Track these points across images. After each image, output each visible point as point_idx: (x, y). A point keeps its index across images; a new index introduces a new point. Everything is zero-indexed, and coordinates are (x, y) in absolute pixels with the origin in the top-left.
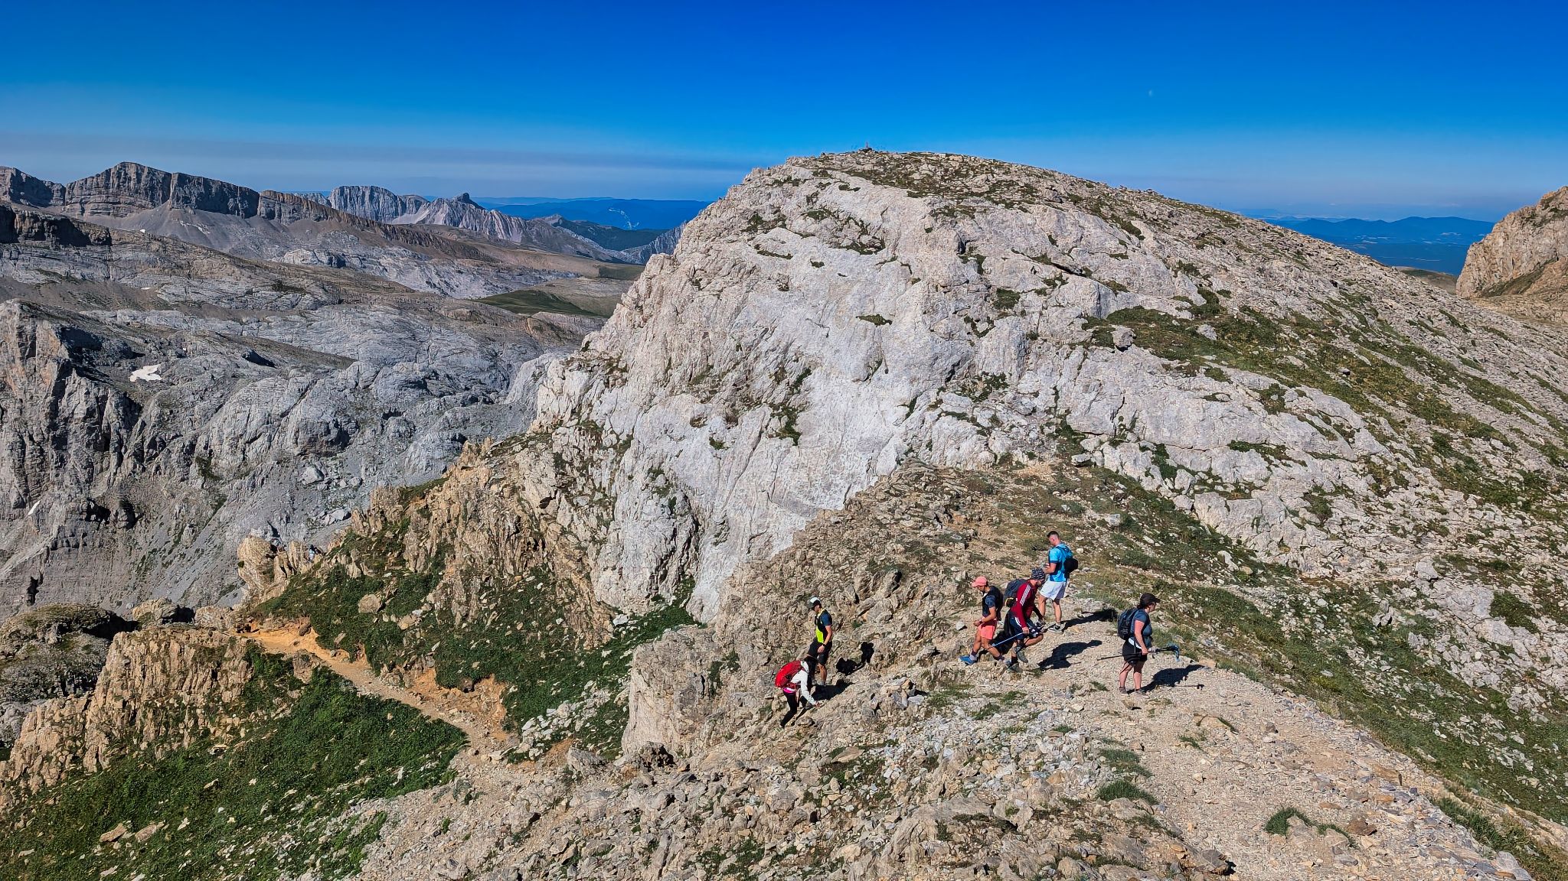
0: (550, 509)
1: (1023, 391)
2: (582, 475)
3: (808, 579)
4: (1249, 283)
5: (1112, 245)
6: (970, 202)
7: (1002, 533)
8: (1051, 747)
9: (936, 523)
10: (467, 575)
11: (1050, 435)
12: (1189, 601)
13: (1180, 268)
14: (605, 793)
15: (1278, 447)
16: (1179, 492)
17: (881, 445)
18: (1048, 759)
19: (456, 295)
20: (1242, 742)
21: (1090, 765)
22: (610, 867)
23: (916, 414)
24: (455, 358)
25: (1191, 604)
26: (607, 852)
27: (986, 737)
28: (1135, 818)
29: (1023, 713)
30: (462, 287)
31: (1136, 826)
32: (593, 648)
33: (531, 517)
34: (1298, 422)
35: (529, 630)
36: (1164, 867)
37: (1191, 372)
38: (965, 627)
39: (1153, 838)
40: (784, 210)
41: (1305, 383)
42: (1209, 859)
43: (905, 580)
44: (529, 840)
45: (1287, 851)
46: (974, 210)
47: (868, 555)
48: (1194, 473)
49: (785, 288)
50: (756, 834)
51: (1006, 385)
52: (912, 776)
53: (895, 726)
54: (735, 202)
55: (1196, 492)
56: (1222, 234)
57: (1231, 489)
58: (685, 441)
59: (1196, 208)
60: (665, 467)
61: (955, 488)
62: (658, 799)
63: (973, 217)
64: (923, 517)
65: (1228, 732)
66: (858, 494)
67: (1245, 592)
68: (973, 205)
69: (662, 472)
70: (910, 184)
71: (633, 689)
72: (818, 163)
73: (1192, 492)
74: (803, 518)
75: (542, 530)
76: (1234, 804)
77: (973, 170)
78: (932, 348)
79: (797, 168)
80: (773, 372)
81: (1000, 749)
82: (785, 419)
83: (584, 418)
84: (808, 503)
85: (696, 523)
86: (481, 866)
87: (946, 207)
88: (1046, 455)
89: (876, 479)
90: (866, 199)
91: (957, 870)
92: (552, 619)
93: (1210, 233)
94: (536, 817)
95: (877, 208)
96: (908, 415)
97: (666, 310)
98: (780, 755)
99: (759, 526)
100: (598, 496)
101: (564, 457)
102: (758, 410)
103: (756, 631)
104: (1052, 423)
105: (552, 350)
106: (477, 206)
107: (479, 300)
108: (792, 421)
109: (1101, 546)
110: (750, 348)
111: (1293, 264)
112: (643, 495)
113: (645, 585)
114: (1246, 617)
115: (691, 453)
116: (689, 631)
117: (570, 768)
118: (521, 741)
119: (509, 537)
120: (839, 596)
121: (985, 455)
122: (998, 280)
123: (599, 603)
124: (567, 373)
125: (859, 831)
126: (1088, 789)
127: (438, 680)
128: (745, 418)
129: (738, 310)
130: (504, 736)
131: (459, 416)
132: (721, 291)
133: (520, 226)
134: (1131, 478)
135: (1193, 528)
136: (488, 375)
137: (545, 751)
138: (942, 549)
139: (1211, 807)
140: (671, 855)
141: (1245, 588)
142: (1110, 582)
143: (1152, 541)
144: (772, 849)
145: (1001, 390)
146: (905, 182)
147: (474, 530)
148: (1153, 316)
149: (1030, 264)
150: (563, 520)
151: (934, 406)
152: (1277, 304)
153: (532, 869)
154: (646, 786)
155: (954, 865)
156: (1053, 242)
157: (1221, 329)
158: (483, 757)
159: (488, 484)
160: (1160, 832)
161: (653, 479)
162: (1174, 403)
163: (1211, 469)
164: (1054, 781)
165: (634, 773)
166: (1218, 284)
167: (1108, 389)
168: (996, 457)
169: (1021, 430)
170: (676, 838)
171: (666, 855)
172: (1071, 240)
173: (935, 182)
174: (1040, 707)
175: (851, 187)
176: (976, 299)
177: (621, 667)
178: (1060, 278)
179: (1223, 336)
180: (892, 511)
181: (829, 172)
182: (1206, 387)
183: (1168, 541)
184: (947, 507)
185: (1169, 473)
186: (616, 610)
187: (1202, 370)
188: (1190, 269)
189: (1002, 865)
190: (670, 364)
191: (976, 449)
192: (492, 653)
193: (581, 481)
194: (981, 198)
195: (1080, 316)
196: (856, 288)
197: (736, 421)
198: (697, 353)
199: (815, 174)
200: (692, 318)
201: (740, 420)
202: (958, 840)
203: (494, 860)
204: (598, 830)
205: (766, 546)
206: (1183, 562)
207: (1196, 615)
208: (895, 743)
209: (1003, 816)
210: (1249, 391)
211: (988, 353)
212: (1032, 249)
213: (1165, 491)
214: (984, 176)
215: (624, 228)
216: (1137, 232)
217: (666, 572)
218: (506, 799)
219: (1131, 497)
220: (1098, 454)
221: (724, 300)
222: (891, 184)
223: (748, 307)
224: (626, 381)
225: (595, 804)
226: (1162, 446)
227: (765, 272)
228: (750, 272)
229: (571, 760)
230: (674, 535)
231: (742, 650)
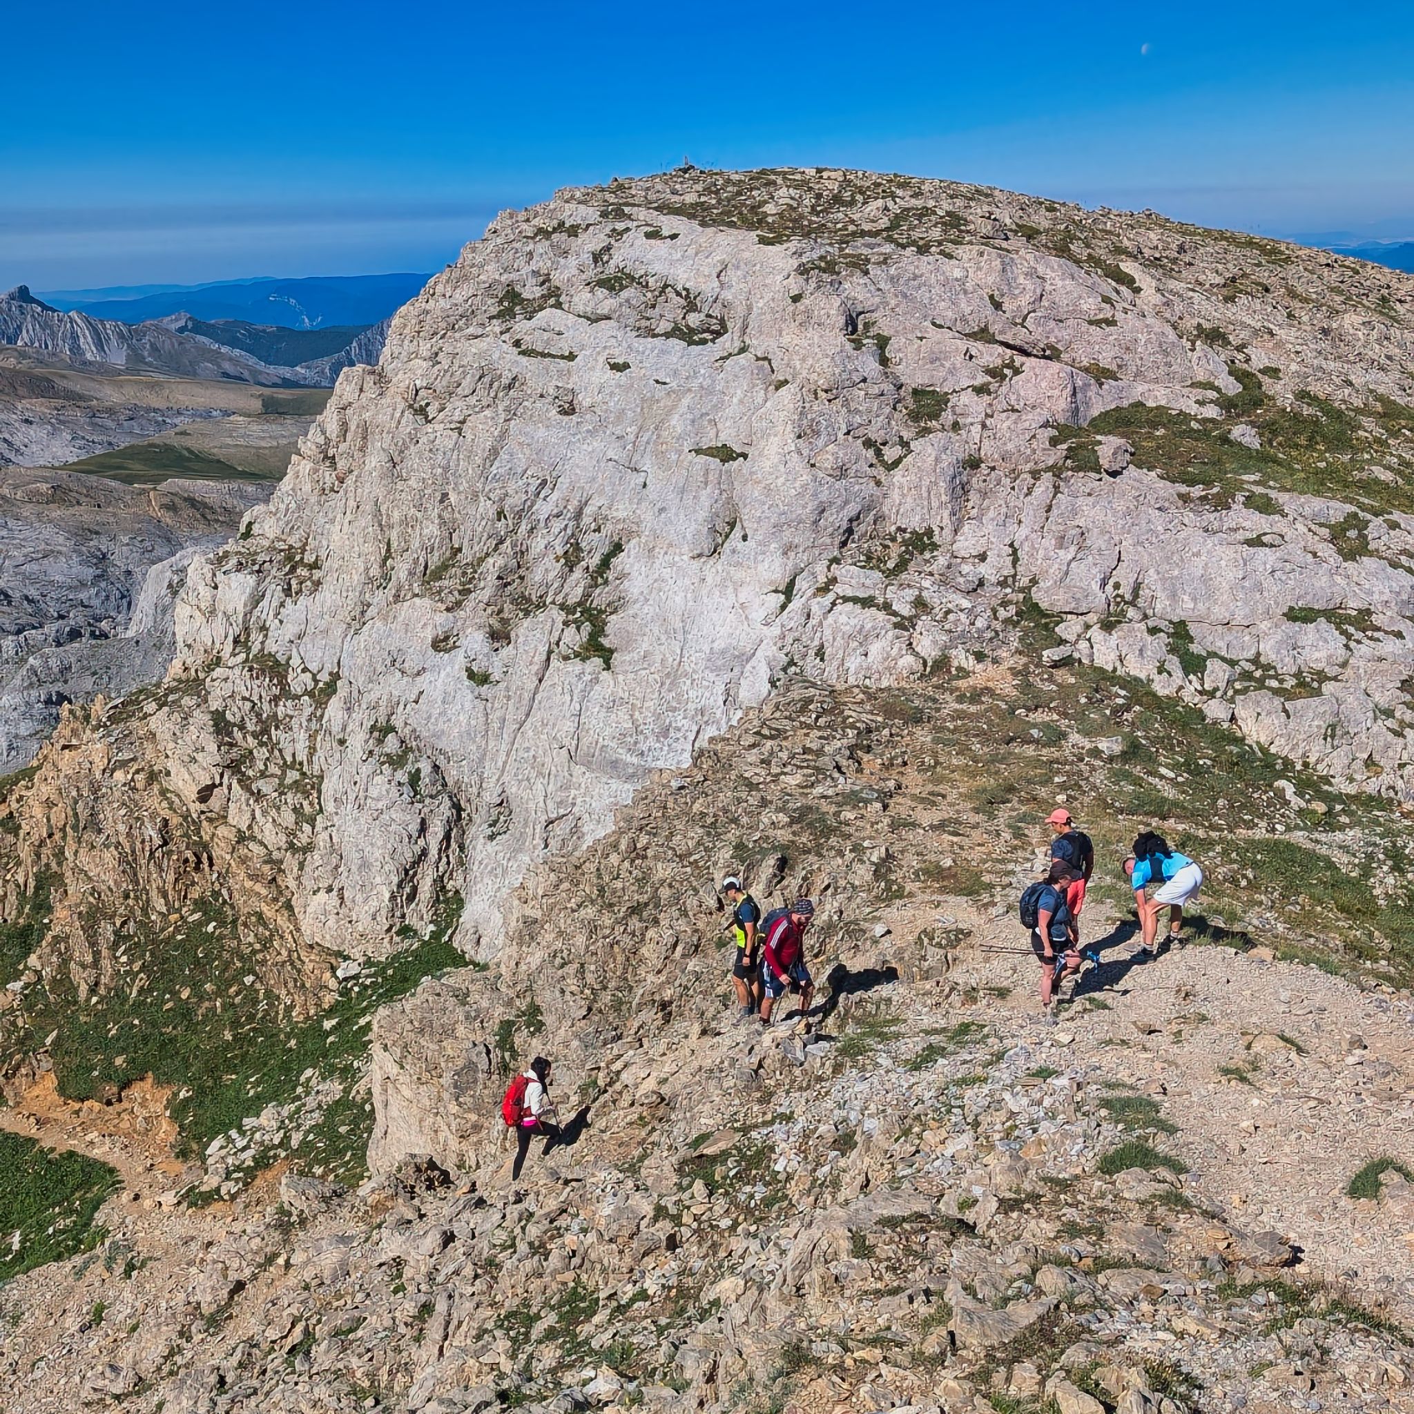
0: (215, 802)
1: (963, 553)
2: (261, 744)
3: (642, 881)
4: (1309, 355)
5: (1090, 304)
6: (859, 247)
7: (939, 781)
8: (1025, 1101)
9: (836, 775)
10: (91, 918)
11: (1007, 621)
12: (1232, 861)
13: (1198, 336)
14: (344, 1239)
15: (1360, 611)
16: (1211, 694)
17: (745, 658)
18: (1023, 1119)
19: (25, 461)
20: (1313, 1067)
21: (1084, 1123)
22: (362, 1350)
23: (796, 604)
24: (34, 567)
25: (1235, 866)
26: (356, 1329)
27: (927, 1095)
28: (1154, 1196)
29: (982, 1054)
30: (34, 448)
31: (1154, 1209)
32: (308, 1018)
33: (185, 819)
34: (1390, 570)
35: (201, 999)
36: (1197, 1264)
37: (1222, 503)
38: (889, 932)
39: (1181, 1223)
40: (558, 278)
41: (1396, 507)
42: (1263, 1246)
43: (792, 868)
44: (232, 1324)
45: (1380, 1223)
46: (868, 260)
47: (733, 834)
48: (1232, 663)
49: (569, 410)
50: (584, 1277)
51: (935, 547)
52: (819, 1165)
53: (788, 1092)
54: (475, 271)
55: (1237, 692)
56: (1263, 276)
57: (1290, 683)
58: (427, 676)
59: (1222, 236)
60: (397, 722)
61: (864, 717)
62: (429, 1239)
63: (866, 273)
64: (817, 768)
65: (1293, 1055)
66: (712, 740)
67: (1317, 842)
68: (865, 251)
69: (393, 729)
70: (761, 222)
71: (378, 1076)
72: (608, 196)
73: (1230, 693)
74: (627, 786)
75: (206, 838)
76: (1302, 1161)
77: (862, 193)
78: (815, 495)
79: (573, 205)
80: (560, 552)
81: (949, 1112)
82: (587, 627)
83: (255, 649)
84: (635, 760)
85: (458, 808)
86: (159, 1369)
87: (822, 258)
88: (1003, 653)
89: (739, 714)
90: (691, 251)
91: (886, 1300)
92: (237, 978)
93: (1245, 275)
94: (240, 1286)
95: (708, 267)
96: (783, 607)
97: (375, 461)
98: (614, 1153)
99: (560, 804)
100: (292, 776)
101: (229, 716)
102: (541, 617)
103: (566, 969)
104: (1010, 602)
105: (196, 541)
106: (45, 307)
107: (66, 466)
108: (598, 630)
109: (1094, 788)
110: (519, 515)
111: (1375, 318)
112: (366, 769)
113: (384, 912)
114: (1319, 879)
115: (438, 695)
116: (457, 978)
117: (286, 1206)
118: (206, 1172)
119: (152, 853)
120: (691, 903)
121: (908, 660)
122: (914, 375)
123: (311, 947)
124: (220, 577)
125: (742, 1257)
126: (1083, 1160)
127: (62, 1089)
128: (521, 631)
129: (494, 453)
130: (179, 1166)
131: (54, 663)
132: (463, 422)
133: (121, 336)
134: (1136, 679)
135: (1235, 750)
136: (93, 591)
137: (246, 1184)
138: (848, 815)
139: (1268, 1168)
140: (454, 1323)
141: (1316, 835)
142: (1109, 843)
143: (1172, 775)
144: (611, 1297)
145: (927, 555)
146: (753, 219)
147: (93, 847)
148: (1159, 416)
149: (962, 345)
150: (238, 817)
151: (824, 590)
152: (1351, 384)
153: (241, 1365)
154: (409, 1222)
155: (878, 1294)
156: (998, 306)
157: (1268, 429)
158: (147, 1203)
159: (109, 770)
160: (1191, 1213)
161: (380, 741)
162: (1198, 554)
163: (1258, 654)
164: (1030, 1154)
165: (389, 1204)
166: (1259, 358)
167: (1096, 541)
168: (925, 663)
169: (963, 616)
170: (461, 1296)
171: (448, 1323)
172: (1024, 301)
173: (802, 216)
174: (1008, 1042)
175: (665, 233)
176: (880, 408)
177: (358, 1043)
178: (1010, 365)
179: (1270, 442)
180: (766, 762)
181: (627, 210)
182: (1247, 524)
183: (1197, 771)
184: (852, 748)
185: (1194, 665)
186: (340, 955)
187: (1240, 498)
188: (1215, 337)
189: (950, 1286)
190: (388, 550)
191: (894, 652)
192: (145, 1039)
193: (261, 754)
194: (878, 240)
195: (1046, 425)
196: (686, 401)
197: (507, 637)
198: (432, 529)
199: (604, 215)
200: (418, 468)
201: (513, 635)
202: (884, 1256)
203: (178, 1359)
204: (339, 1296)
205: (572, 833)
206: (1221, 802)
207: (1244, 883)
208: (788, 1118)
209: (954, 1212)
210: (1313, 527)
211: (903, 495)
212: (963, 319)
213: (1190, 696)
214: (880, 203)
215: (297, 327)
216: (1128, 281)
217: (415, 890)
218: (190, 1263)
219: (1137, 708)
220: (1083, 645)
221: (469, 437)
222: (732, 225)
223: (511, 444)
224: (318, 583)
225: (330, 1258)
226: (1182, 623)
227: (534, 384)
228: (510, 387)
229: (286, 1194)
230: (423, 828)
231: (547, 997)
